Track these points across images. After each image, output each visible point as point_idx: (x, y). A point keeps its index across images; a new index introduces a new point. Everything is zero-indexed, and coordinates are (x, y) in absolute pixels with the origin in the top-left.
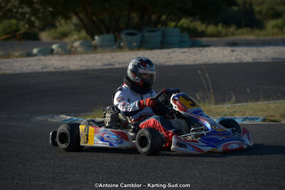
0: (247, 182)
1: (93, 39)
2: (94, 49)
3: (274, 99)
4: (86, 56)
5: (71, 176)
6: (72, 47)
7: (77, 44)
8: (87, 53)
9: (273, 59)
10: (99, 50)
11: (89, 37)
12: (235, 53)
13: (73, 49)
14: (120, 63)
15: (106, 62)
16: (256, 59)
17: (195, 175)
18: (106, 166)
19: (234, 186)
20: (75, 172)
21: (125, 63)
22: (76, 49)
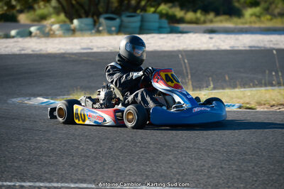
0: (222, 168)
1: (72, 23)
2: (73, 32)
3: (250, 87)
4: (64, 40)
5: (47, 158)
6: (51, 30)
7: (56, 27)
8: (65, 37)
9: (250, 47)
10: (77, 33)
11: (67, 20)
12: (213, 40)
13: (52, 32)
14: (98, 48)
15: (84, 46)
16: (233, 47)
17: (170, 160)
18: (82, 149)
19: (208, 171)
20: (51, 154)
21: (104, 47)
22: (54, 32)
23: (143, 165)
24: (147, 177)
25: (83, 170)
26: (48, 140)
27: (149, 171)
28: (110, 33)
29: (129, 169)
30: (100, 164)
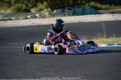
0: (120, 71)
1: (53, 12)
2: (54, 16)
4: (50, 19)
6: (44, 15)
7: (46, 14)
10: (56, 16)
11: (51, 11)
12: (114, 17)
17: (97, 68)
18: (59, 65)
19: (114, 73)
20: (46, 67)
21: (67, 21)
22: (46, 16)
23: (85, 71)
24: (87, 76)
25: (60, 73)
26: (44, 61)
27: (88, 73)
28: (70, 15)
29: (79, 73)
30: (67, 71)
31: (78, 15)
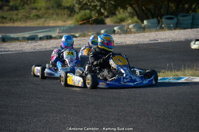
1: (143, 23)
2: (143, 29)
4: (138, 35)
6: (128, 28)
7: (131, 26)
10: (147, 30)
14: (162, 39)
15: (152, 38)
18: (155, 111)
21: (166, 39)
22: (131, 30)
29: (189, 125)
30: (168, 121)
31: (185, 28)
